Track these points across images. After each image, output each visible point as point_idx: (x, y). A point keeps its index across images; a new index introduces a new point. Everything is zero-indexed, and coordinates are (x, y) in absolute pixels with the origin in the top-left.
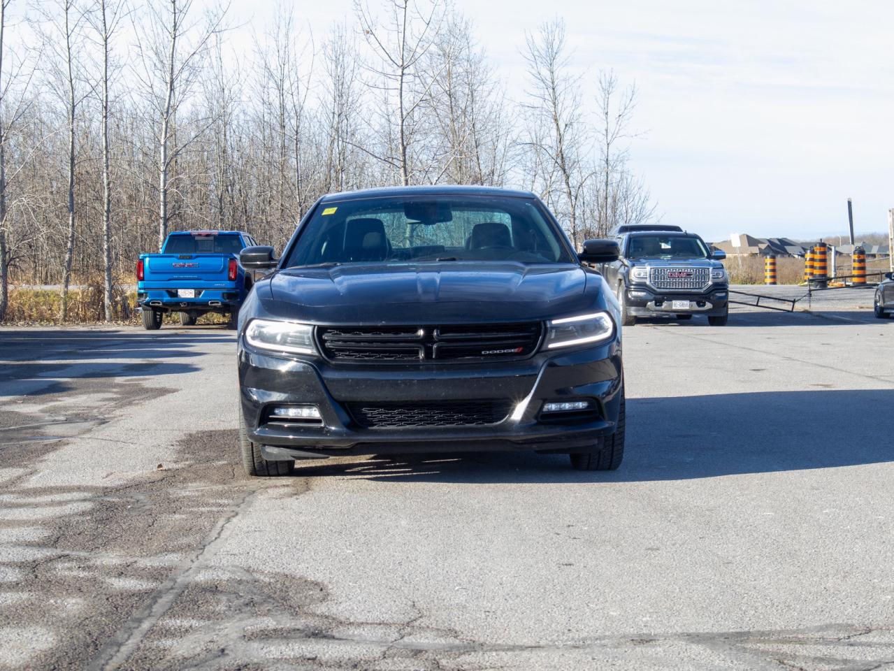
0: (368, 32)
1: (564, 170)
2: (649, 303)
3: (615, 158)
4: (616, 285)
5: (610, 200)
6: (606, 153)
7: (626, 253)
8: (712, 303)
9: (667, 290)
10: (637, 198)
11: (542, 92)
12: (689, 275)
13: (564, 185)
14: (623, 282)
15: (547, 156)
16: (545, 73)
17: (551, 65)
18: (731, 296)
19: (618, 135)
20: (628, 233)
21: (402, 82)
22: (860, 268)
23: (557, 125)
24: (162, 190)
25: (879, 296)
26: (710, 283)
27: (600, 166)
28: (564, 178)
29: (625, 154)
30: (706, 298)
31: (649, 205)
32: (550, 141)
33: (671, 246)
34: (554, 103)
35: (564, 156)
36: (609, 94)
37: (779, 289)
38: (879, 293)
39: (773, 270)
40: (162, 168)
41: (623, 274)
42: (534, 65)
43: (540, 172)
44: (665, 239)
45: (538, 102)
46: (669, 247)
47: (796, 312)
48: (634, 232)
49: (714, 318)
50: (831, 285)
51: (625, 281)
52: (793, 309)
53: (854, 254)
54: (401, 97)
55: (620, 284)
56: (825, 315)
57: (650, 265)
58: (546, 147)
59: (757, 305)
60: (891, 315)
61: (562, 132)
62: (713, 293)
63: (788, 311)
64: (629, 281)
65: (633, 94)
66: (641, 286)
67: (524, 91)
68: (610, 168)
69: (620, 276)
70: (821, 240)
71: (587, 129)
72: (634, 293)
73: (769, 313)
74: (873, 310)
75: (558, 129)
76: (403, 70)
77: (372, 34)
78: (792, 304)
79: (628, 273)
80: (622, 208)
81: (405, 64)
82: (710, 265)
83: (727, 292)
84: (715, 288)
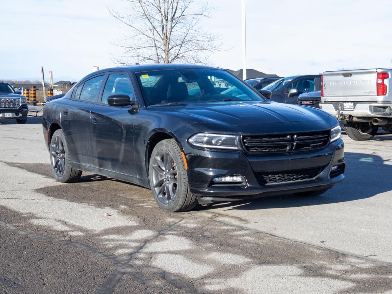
8: (22, 114)
12: (11, 101)
26: (21, 105)
30: (19, 111)
47: (38, 117)
52: (37, 115)
62: (22, 109)
63: (35, 116)
78: (36, 113)
82: (20, 97)
83: (27, 109)
84: (22, 107)
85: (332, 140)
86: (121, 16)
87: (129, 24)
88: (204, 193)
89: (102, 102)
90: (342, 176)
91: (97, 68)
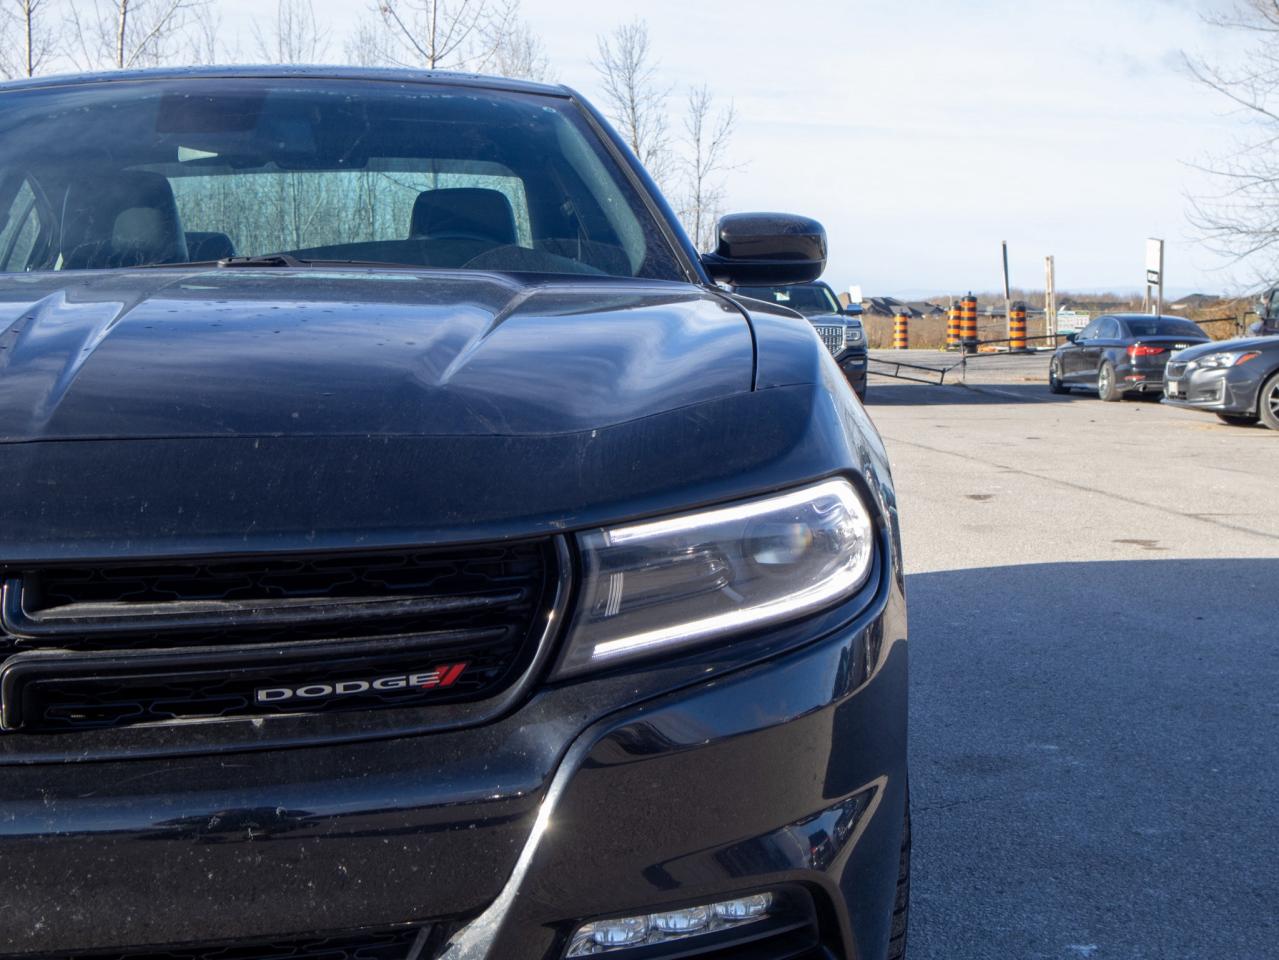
0: (386, 10)
3: (708, 195)
6: (697, 188)
16: (624, 90)
17: (630, 79)
18: (871, 366)
19: (712, 167)
22: (1018, 329)
25: (1057, 365)
26: (843, 347)
27: (688, 204)
29: (720, 188)
33: (790, 296)
34: (634, 127)
36: (701, 116)
37: (915, 354)
38: (1056, 361)
39: (904, 331)
46: (788, 298)
47: (947, 385)
50: (981, 349)
52: (942, 380)
53: (1012, 310)
56: (985, 390)
59: (896, 376)
60: (1072, 390)
62: (846, 361)
63: (936, 384)
65: (730, 117)
68: (701, 206)
70: (970, 293)
71: (674, 158)
73: (911, 387)
74: (1048, 383)
77: (391, 12)
78: (940, 374)
81: (436, 54)
82: (842, 322)
83: (865, 359)
84: (849, 354)
86: (1227, 77)
87: (1251, 101)
91: (1158, 244)
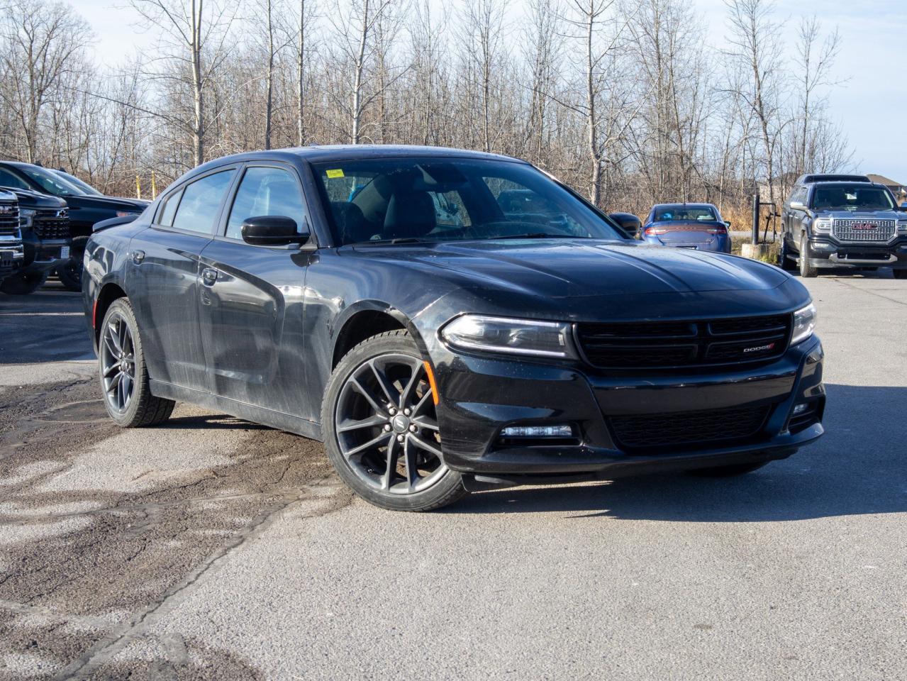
1: (762, 118)
2: (832, 255)
3: (814, 105)
4: (800, 236)
5: (807, 147)
6: (805, 99)
7: (810, 203)
8: (896, 255)
9: (851, 242)
10: (834, 145)
11: (743, 39)
12: (873, 227)
13: (762, 133)
14: (806, 233)
15: (746, 103)
16: (746, 19)
17: (752, 12)
19: (818, 83)
20: (813, 183)
21: (591, 31)
23: (756, 72)
24: (354, 137)
26: (895, 235)
27: (798, 113)
28: (761, 124)
29: (824, 101)
30: (892, 250)
31: (847, 152)
32: (749, 88)
33: (857, 197)
34: (754, 51)
35: (763, 102)
36: (810, 41)
40: (355, 114)
41: (806, 225)
42: (735, 11)
43: (738, 118)
44: (851, 189)
45: (738, 49)
46: (855, 198)
48: (819, 183)
49: (899, 271)
51: (808, 232)
54: (590, 45)
55: (803, 235)
57: (834, 216)
58: (744, 94)
61: (761, 80)
62: (898, 245)
64: (812, 233)
65: (835, 43)
66: (824, 238)
67: (725, 37)
68: (809, 115)
69: (803, 227)
71: (787, 76)
72: (817, 245)
75: (757, 76)
76: (592, 18)
79: (811, 224)
80: (819, 155)
81: (595, 11)
82: (895, 216)
84: (901, 240)
85: (795, 340)
88: (479, 465)
89: (228, 235)
90: (819, 428)
